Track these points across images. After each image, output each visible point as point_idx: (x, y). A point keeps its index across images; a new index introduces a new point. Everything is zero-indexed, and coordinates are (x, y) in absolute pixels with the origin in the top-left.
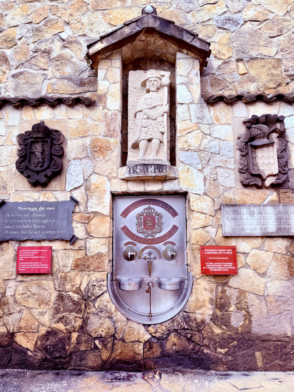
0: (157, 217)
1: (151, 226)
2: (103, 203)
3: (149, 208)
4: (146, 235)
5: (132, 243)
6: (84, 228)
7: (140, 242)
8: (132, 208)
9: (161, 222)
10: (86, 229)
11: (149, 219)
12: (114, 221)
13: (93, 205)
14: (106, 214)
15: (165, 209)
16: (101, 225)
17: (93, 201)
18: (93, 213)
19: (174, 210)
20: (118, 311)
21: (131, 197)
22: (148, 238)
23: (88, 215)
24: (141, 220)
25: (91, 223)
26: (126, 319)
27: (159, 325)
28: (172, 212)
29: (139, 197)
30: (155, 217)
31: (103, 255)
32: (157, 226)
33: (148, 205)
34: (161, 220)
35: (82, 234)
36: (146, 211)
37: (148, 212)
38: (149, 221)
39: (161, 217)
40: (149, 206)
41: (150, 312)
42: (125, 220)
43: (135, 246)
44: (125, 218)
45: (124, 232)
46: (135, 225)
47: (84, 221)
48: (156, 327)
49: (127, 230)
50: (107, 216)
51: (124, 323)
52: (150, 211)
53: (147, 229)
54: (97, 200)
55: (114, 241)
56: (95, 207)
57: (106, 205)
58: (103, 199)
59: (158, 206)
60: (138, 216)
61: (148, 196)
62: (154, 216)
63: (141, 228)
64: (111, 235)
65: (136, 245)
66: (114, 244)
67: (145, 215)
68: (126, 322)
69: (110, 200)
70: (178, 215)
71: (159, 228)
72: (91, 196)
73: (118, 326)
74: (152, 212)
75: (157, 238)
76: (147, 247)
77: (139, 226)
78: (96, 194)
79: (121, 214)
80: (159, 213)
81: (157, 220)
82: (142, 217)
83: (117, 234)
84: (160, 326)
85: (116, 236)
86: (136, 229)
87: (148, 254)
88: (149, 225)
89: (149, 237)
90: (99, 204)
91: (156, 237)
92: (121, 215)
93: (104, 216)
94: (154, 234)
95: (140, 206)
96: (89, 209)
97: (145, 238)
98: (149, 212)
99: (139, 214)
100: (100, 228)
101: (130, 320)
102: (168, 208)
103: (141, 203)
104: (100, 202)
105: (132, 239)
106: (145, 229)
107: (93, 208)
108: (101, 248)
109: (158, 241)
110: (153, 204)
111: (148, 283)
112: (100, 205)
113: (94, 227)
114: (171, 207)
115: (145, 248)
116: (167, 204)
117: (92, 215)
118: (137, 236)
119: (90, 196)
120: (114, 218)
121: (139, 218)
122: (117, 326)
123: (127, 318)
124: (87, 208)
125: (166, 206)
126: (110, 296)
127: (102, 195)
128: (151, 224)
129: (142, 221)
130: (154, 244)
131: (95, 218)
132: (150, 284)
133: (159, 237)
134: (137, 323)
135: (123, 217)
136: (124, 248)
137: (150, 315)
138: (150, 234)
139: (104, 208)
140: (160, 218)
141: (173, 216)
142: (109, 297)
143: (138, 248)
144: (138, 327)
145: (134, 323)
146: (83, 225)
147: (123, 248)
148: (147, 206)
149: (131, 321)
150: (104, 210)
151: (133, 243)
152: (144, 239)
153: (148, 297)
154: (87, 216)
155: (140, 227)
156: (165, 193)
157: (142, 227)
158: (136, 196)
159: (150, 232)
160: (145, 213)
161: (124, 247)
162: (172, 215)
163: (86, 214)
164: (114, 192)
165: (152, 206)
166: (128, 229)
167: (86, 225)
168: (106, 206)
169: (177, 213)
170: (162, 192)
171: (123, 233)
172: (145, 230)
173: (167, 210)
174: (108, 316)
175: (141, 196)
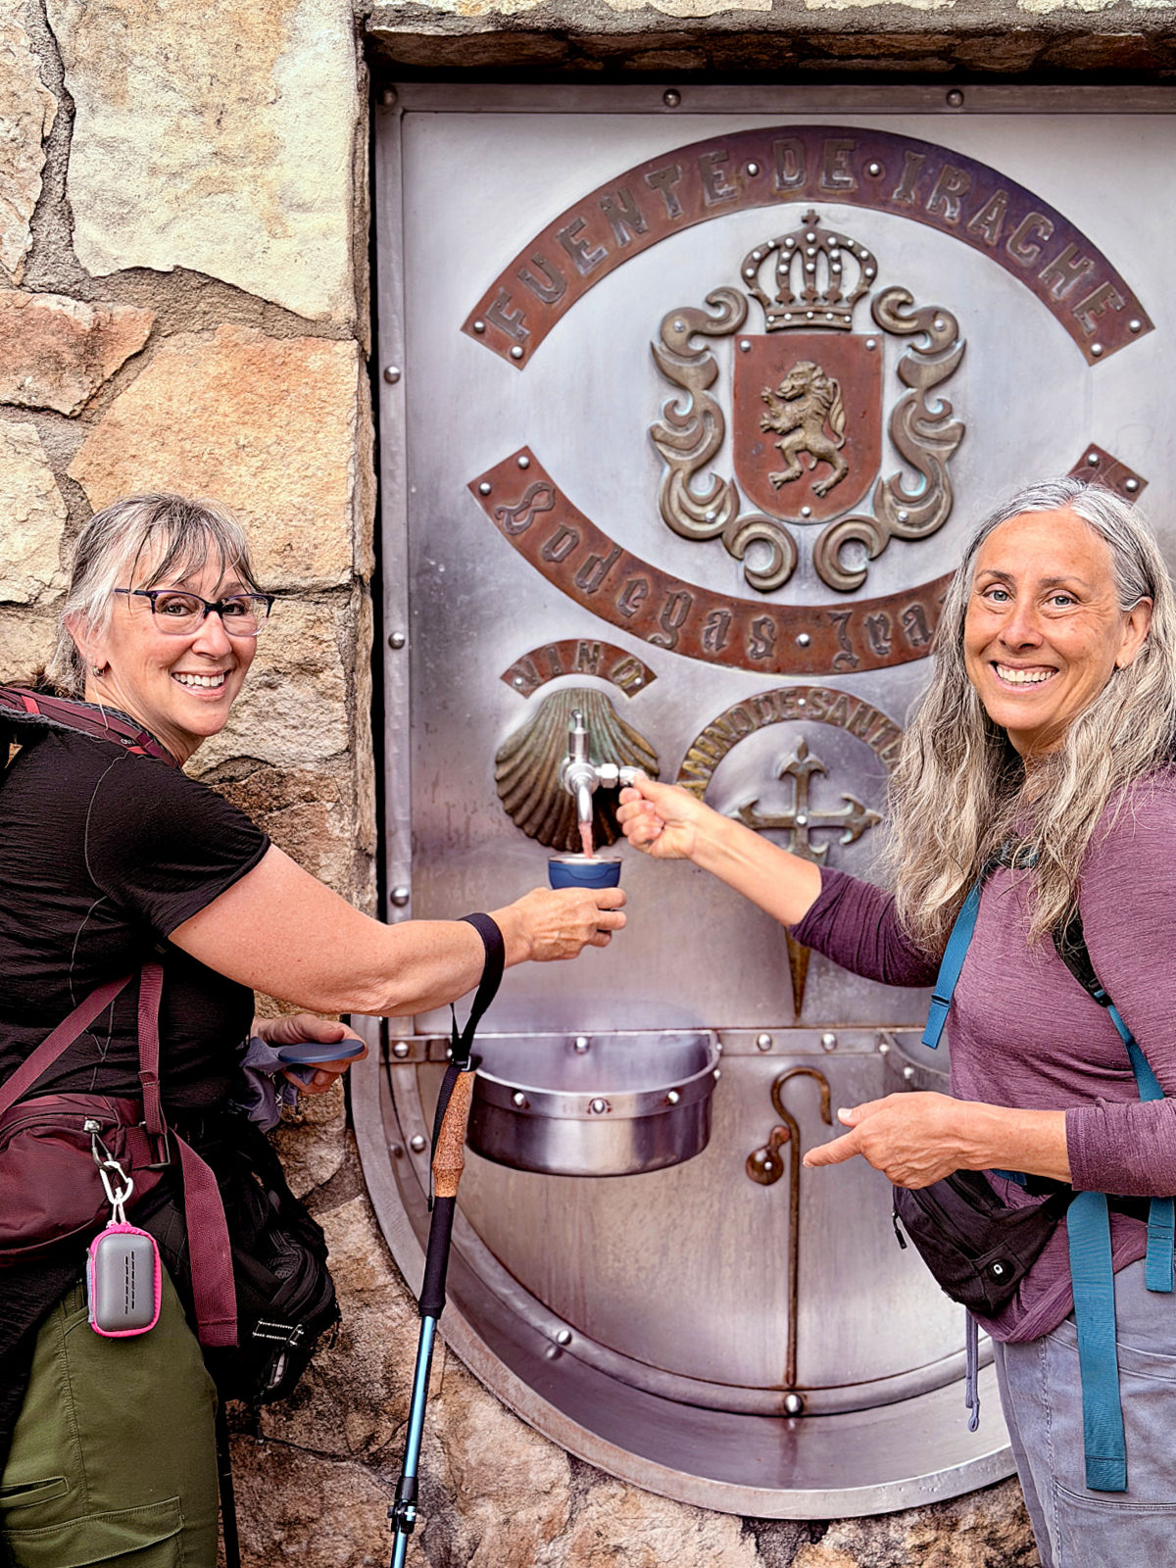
0: (894, 353)
1: (824, 458)
2: (267, 160)
3: (813, 244)
4: (760, 561)
5: (606, 660)
6: (47, 474)
7: (689, 648)
8: (600, 236)
9: (949, 411)
10: (71, 485)
11: (801, 372)
12: (393, 399)
13: (134, 185)
14: (309, 305)
15: (996, 252)
16: (246, 434)
17: (142, 130)
18: (144, 287)
19: (1107, 271)
20: (467, 1393)
21: (597, 94)
22: (788, 598)
23: (82, 315)
24: (711, 385)
25: (124, 405)
26: (560, 1466)
27: (910, 1520)
28: (1079, 293)
29: (693, 95)
30: (875, 356)
31: (293, 791)
32: (889, 467)
33: (802, 208)
34: (943, 394)
35: (20, 542)
36: (769, 287)
37: (798, 287)
38: (809, 404)
39: (948, 358)
40: (811, 220)
41: (792, 1374)
42: (516, 383)
43: (631, 691)
44: (519, 361)
45: (512, 535)
46: (643, 453)
47: (36, 387)
48: (888, 1546)
49: (541, 501)
50: (315, 329)
51: (544, 1510)
52: (822, 286)
53: (785, 498)
54: (191, 122)
55: (398, 629)
56: (162, 215)
57: (306, 192)
58: (267, 114)
59: (918, 214)
60: (676, 339)
61: (796, 95)
62: (858, 342)
63: (703, 486)
64: (365, 567)
65: (649, 676)
66: (396, 664)
67: (756, 325)
68: (562, 1493)
69: (345, 130)
70: (1147, 326)
71: (914, 487)
72: (109, 63)
73: (475, 1544)
74: (849, 289)
75: (891, 602)
76: (768, 698)
77: (687, 461)
78: (169, 36)
79: (477, 313)
80: (921, 302)
81: (892, 395)
82: (724, 354)
83: (426, 550)
84: (929, 1536)
85: (419, 572)
86: (656, 493)
87: (787, 774)
88: (803, 451)
89: (802, 595)
90: (214, 170)
91: (876, 589)
92: (468, 327)
93: (283, 321)
94: (855, 561)
95: (702, 214)
96: (87, 230)
97: (748, 595)
98: (810, 296)
99: (689, 313)
100: (240, 472)
101: (604, 1477)
102: (1031, 238)
103: (711, 183)
104: (233, 141)
105: (600, 608)
106: (759, 499)
107: (144, 228)
108: (261, 716)
109: (897, 637)
110: (856, 198)
111: (777, 1087)
112: (225, 187)
113: (164, 457)
114: (1066, 230)
115: (751, 714)
116: (1022, 200)
117: (131, 318)
118: (660, 578)
119: (95, 67)
120: (392, 362)
121: (689, 371)
122: (461, 1541)
123: (574, 1460)
124: (68, 216)
125: (1010, 219)
126: (380, 1236)
127: (253, 57)
128: (830, 432)
129: (723, 395)
130: (853, 669)
131: (170, 346)
132: (797, 1092)
133: (911, 594)
134: (673, 1509)
135: (499, 346)
136: (510, 712)
137: (792, 1402)
138: (807, 557)
139: (274, 226)
140: (931, 371)
141: (1082, 341)
142: (369, 1243)
143: (665, 714)
144: (692, 1550)
145: (647, 1504)
146: (26, 428)
147: (499, 716)
148: (782, 219)
149: (614, 1488)
150: (281, 247)
151: (614, 652)
152: (742, 608)
153: (768, 1222)
154: (65, 323)
155: (696, 470)
156: (1021, 56)
157: (725, 467)
158: (653, 94)
159: (809, 536)
160: (755, 308)
161: (511, 696)
162: (1072, 327)
163: (52, 302)
164: (401, 16)
165: (841, 218)
166: (555, 493)
167: (59, 429)
168: (303, 207)
169: (1134, 308)
170: (997, 33)
171: (497, 539)
172: (749, 510)
173: (1026, 275)
174: (371, 1439)
175: (716, 94)
